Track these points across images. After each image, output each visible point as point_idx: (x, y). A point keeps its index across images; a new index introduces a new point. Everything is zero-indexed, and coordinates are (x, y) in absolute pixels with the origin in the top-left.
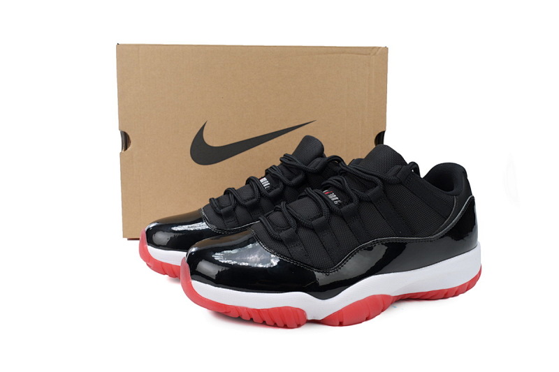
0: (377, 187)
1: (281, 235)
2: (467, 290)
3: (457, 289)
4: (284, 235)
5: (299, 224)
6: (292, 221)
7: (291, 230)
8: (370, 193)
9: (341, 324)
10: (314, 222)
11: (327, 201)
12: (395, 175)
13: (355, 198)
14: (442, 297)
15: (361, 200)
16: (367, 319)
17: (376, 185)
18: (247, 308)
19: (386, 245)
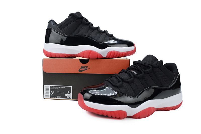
0: (150, 69)
1: (117, 84)
2: (179, 108)
3: (176, 107)
4: (118, 84)
5: (123, 81)
6: (120, 80)
7: (120, 83)
8: (148, 70)
9: (139, 118)
10: (129, 80)
11: (133, 73)
12: (156, 64)
13: (143, 72)
14: (171, 109)
15: (145, 73)
16: (148, 116)
17: (150, 68)
18: (106, 111)
19: (154, 89)
